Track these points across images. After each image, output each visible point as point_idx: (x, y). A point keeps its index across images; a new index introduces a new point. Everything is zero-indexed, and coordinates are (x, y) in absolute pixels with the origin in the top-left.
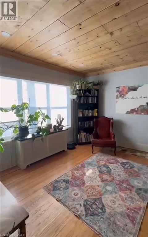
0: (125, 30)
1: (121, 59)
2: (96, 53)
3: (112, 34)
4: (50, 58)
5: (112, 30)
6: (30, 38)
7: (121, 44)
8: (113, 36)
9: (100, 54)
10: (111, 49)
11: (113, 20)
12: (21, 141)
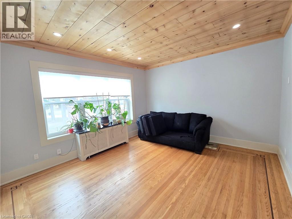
0: (168, 26)
1: (176, 51)
2: (149, 47)
3: (157, 30)
4: (106, 53)
5: (156, 26)
6: (81, 37)
7: (169, 38)
8: (159, 32)
9: (153, 47)
10: (162, 43)
11: (153, 18)
12: (79, 134)
